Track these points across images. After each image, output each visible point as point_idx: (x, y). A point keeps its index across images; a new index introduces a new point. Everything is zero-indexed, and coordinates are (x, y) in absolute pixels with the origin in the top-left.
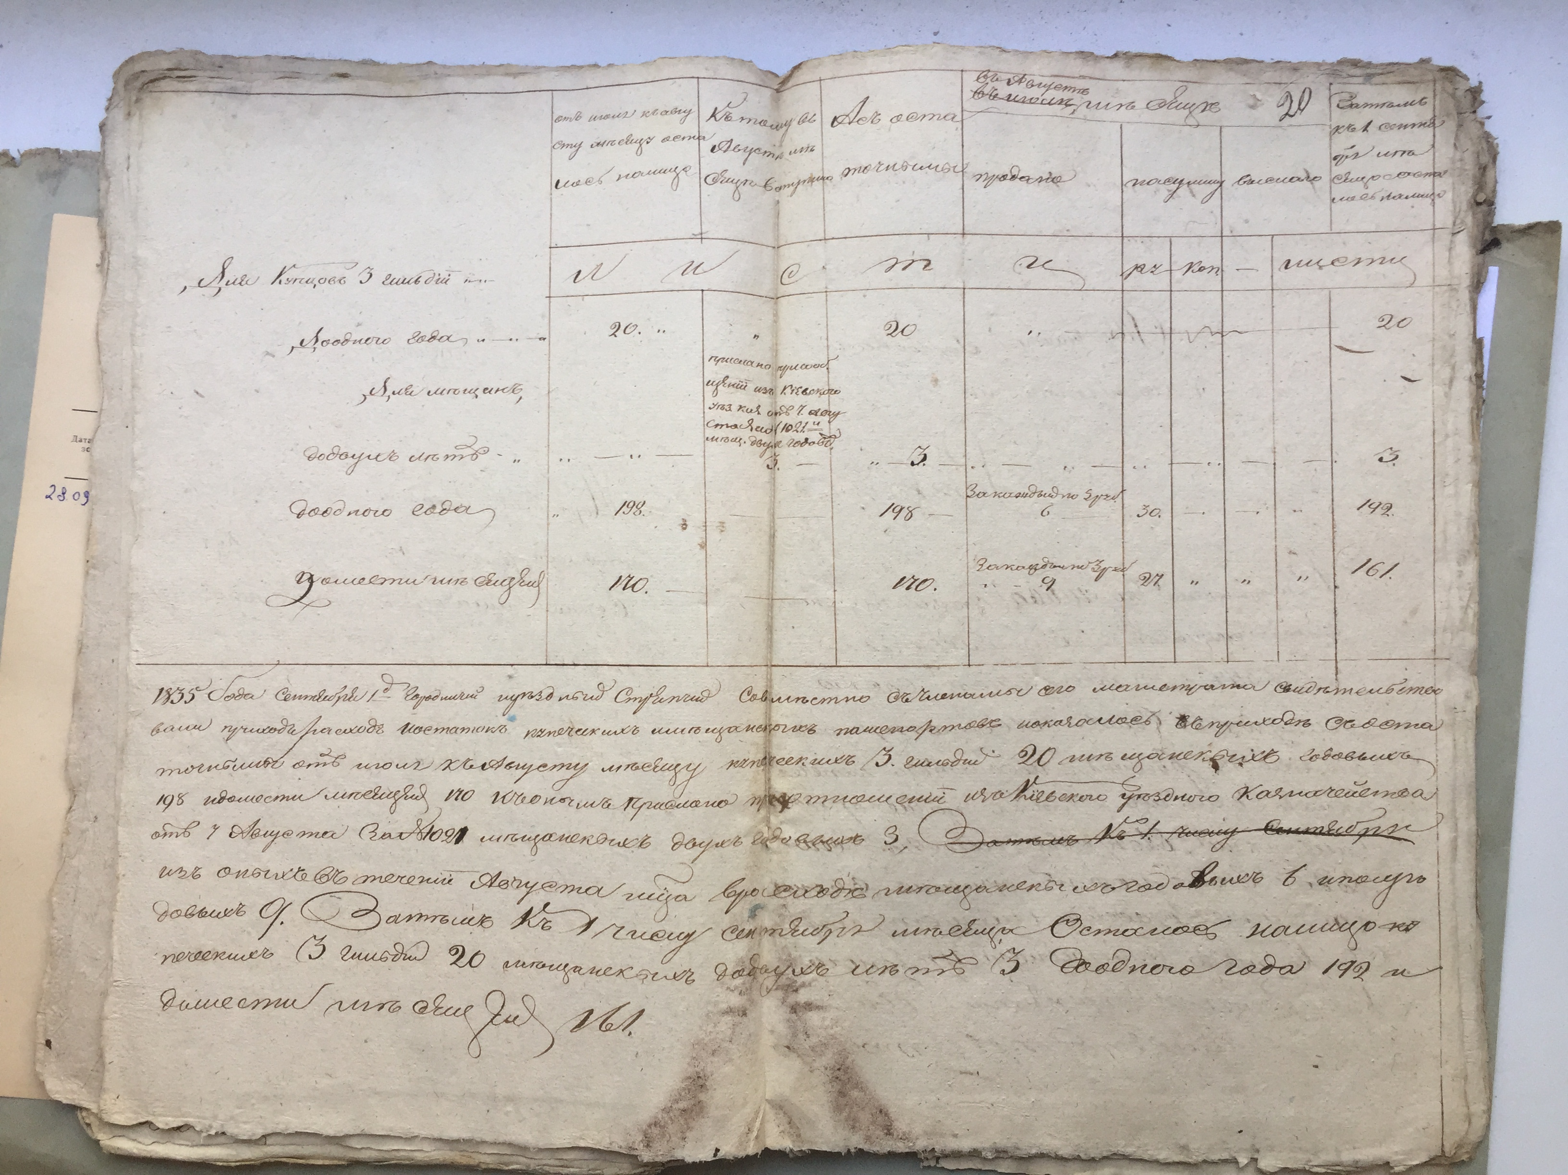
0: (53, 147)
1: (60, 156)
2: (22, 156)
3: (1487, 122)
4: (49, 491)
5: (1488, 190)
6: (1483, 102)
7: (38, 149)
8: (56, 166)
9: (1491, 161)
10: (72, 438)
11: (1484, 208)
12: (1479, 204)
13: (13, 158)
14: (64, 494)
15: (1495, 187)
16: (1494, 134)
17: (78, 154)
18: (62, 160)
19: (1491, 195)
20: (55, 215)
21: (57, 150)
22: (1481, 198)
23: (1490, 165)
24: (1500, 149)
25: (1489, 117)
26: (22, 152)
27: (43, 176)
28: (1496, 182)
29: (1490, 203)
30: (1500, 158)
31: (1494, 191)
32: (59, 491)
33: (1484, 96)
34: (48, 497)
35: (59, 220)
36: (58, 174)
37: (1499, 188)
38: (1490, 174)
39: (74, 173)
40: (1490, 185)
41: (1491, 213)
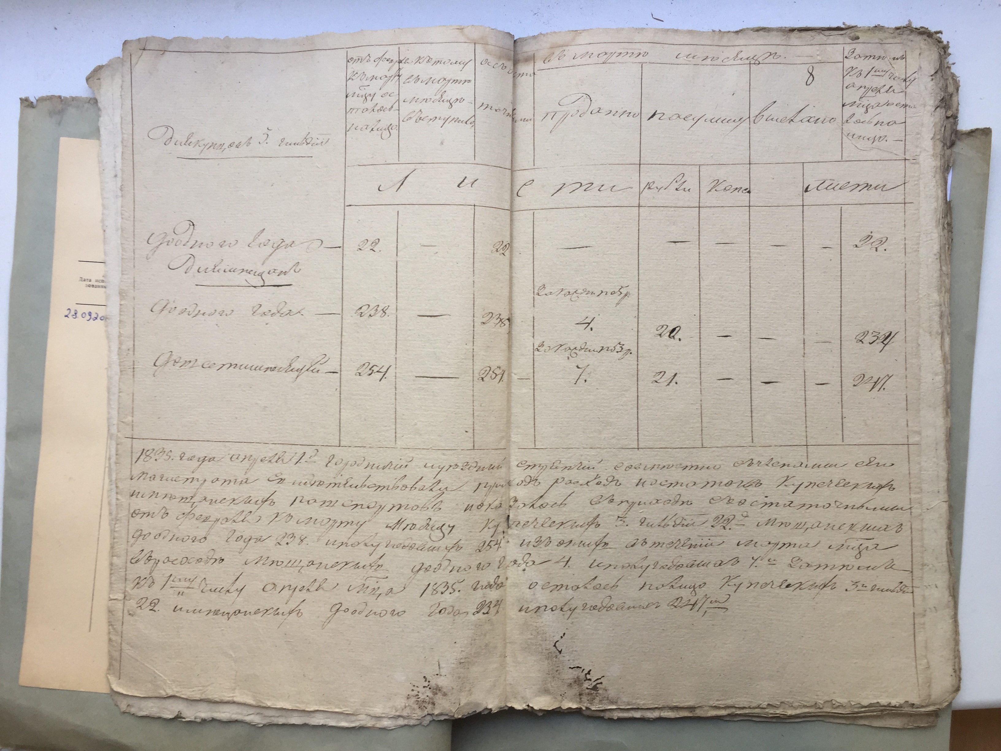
0: (57, 94)
1: (62, 101)
2: (37, 101)
3: (952, 67)
4: (67, 313)
5: (954, 109)
6: (950, 54)
7: (47, 96)
8: (60, 107)
9: (955, 91)
10: (79, 279)
11: (951, 120)
12: (948, 118)
13: (32, 102)
14: (76, 314)
15: (958, 107)
16: (957, 74)
17: (73, 99)
18: (63, 103)
19: (956, 112)
20: (61, 138)
21: (60, 97)
22: (949, 113)
23: (955, 93)
24: (961, 84)
25: (954, 64)
26: (37, 98)
27: (52, 113)
28: (959, 104)
29: (955, 117)
30: (960, 89)
31: (957, 110)
32: (73, 312)
33: (950, 51)
34: (66, 316)
35: (63, 140)
36: (61, 112)
37: (960, 108)
38: (955, 99)
39: (72, 111)
40: (955, 106)
41: (956, 123)
